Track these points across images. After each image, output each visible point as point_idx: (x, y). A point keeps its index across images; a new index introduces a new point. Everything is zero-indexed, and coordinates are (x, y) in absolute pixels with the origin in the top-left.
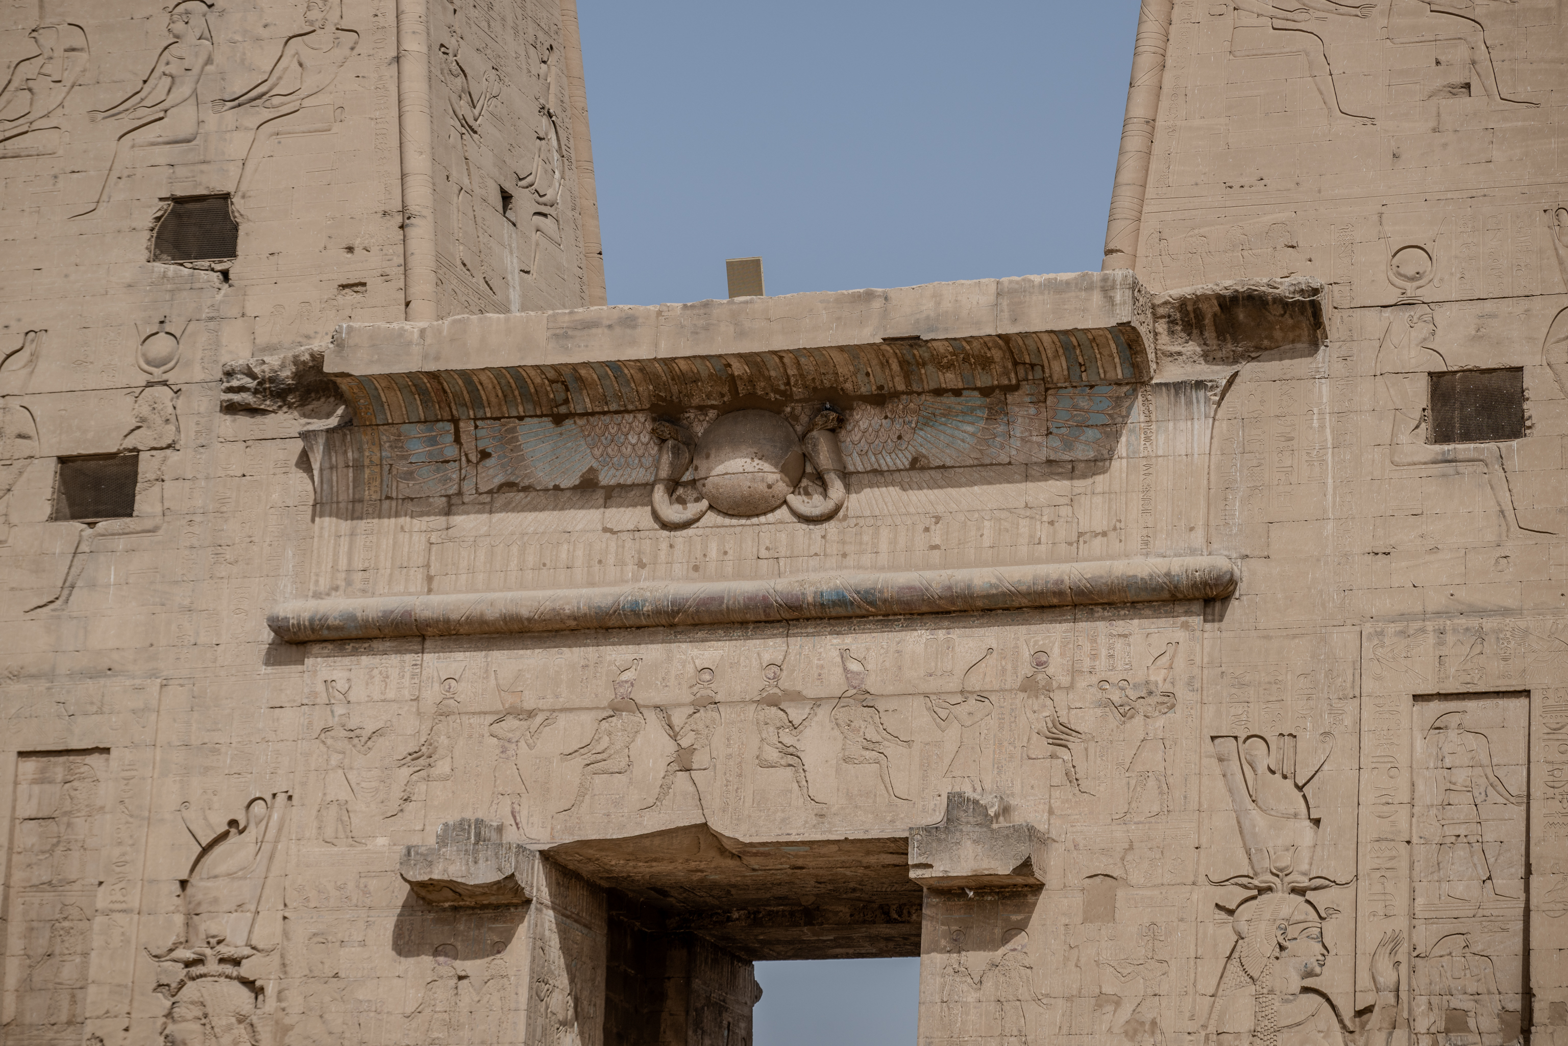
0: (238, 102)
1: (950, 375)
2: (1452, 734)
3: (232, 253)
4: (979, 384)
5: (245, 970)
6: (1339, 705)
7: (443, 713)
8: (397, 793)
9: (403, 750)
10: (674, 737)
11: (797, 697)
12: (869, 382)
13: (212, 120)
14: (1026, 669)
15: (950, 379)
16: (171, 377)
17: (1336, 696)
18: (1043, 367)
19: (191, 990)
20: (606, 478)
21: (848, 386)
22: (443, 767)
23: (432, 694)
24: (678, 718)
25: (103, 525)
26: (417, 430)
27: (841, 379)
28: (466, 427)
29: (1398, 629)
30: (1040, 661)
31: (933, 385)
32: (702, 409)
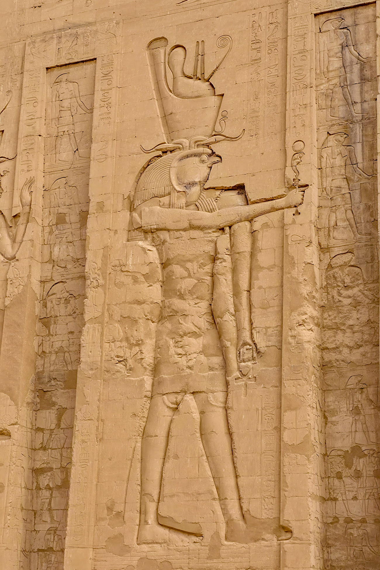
2: (63, 84)
6: (15, 78)
17: (14, 74)
29: (41, 39)
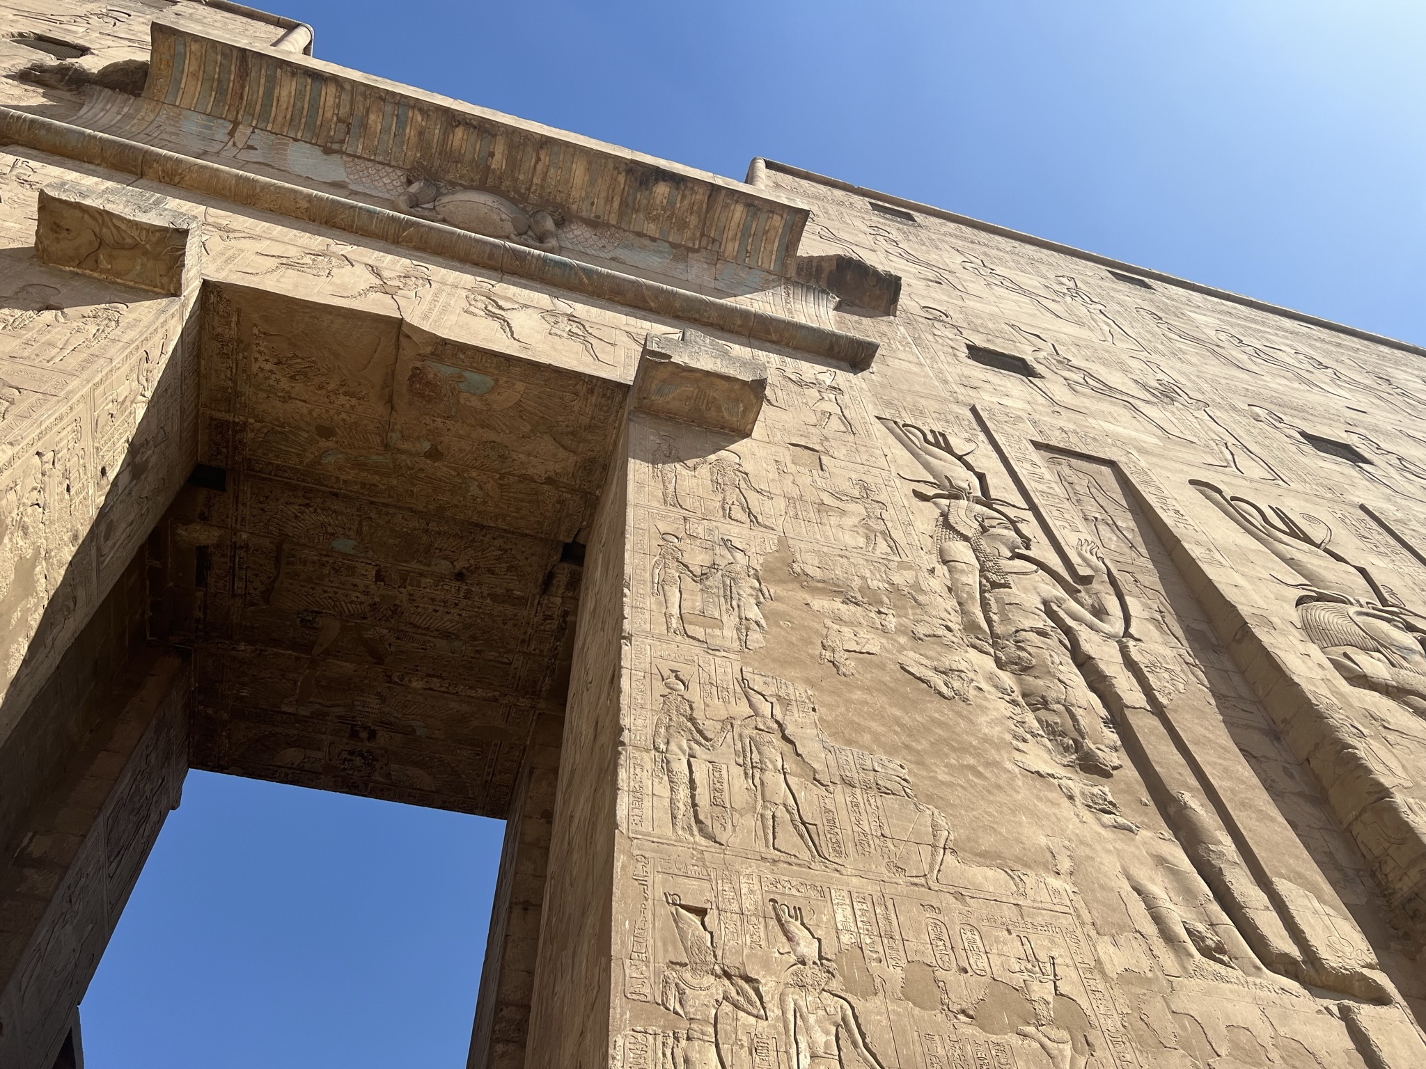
1: (652, 226)
4: (671, 240)
10: (382, 279)
11: (506, 299)
12: (591, 211)
15: (651, 229)
18: (721, 244)
21: (574, 207)
24: (387, 274)
26: (199, 117)
27: (571, 200)
28: (244, 129)
31: (637, 229)
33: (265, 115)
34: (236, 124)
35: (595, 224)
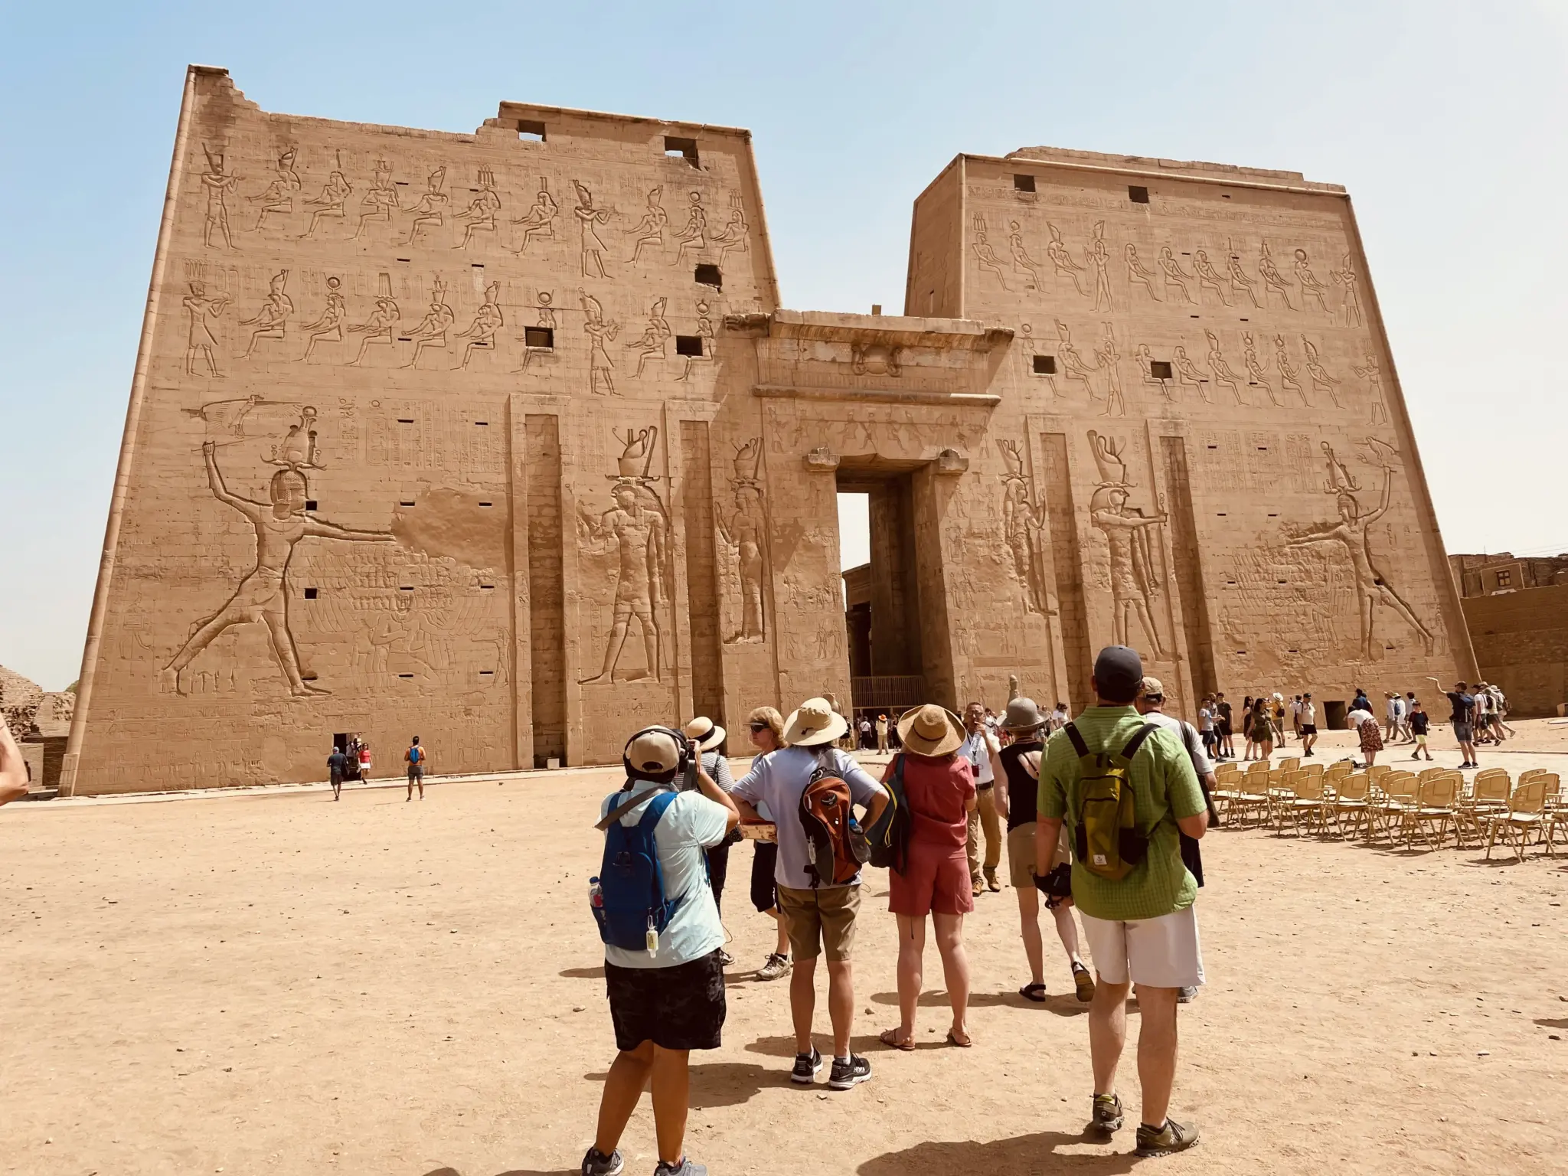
0: (716, 239)
3: (720, 284)
5: (757, 485)
7: (803, 419)
8: (793, 440)
9: (794, 428)
10: (866, 430)
11: (895, 422)
12: (909, 342)
13: (709, 243)
14: (951, 420)
15: (929, 344)
16: (708, 316)
19: (741, 491)
20: (838, 360)
21: (904, 342)
22: (805, 434)
23: (799, 414)
24: (867, 425)
25: (693, 357)
26: (787, 341)
28: (801, 341)
30: (954, 418)
32: (865, 344)
33: (807, 335)
34: (799, 339)
35: (911, 347)
